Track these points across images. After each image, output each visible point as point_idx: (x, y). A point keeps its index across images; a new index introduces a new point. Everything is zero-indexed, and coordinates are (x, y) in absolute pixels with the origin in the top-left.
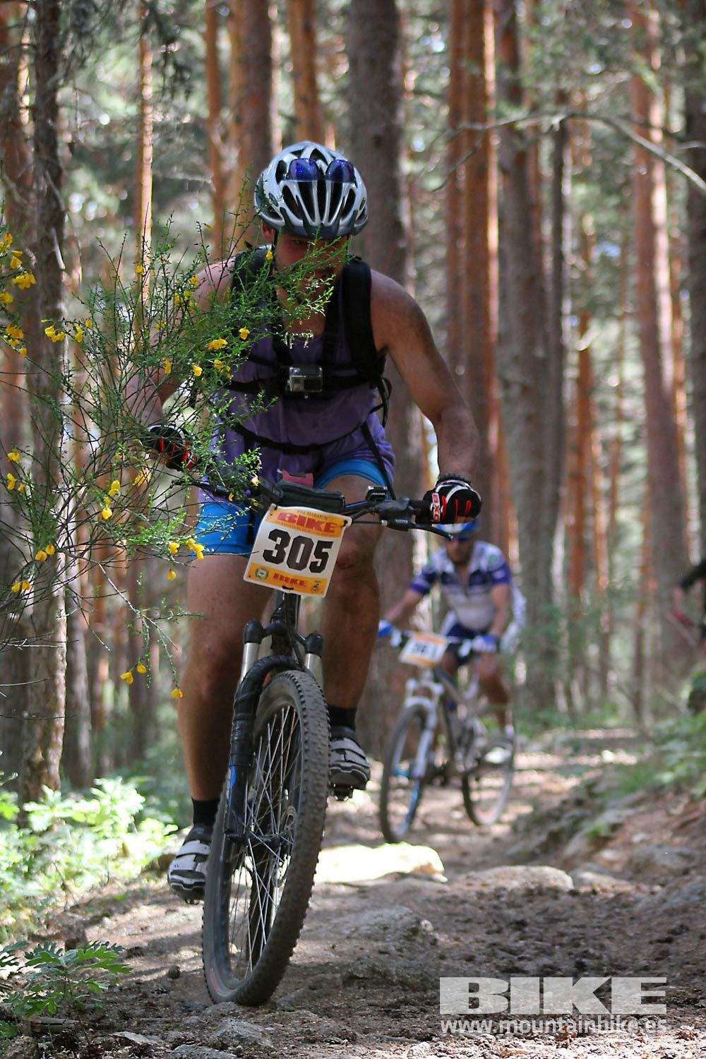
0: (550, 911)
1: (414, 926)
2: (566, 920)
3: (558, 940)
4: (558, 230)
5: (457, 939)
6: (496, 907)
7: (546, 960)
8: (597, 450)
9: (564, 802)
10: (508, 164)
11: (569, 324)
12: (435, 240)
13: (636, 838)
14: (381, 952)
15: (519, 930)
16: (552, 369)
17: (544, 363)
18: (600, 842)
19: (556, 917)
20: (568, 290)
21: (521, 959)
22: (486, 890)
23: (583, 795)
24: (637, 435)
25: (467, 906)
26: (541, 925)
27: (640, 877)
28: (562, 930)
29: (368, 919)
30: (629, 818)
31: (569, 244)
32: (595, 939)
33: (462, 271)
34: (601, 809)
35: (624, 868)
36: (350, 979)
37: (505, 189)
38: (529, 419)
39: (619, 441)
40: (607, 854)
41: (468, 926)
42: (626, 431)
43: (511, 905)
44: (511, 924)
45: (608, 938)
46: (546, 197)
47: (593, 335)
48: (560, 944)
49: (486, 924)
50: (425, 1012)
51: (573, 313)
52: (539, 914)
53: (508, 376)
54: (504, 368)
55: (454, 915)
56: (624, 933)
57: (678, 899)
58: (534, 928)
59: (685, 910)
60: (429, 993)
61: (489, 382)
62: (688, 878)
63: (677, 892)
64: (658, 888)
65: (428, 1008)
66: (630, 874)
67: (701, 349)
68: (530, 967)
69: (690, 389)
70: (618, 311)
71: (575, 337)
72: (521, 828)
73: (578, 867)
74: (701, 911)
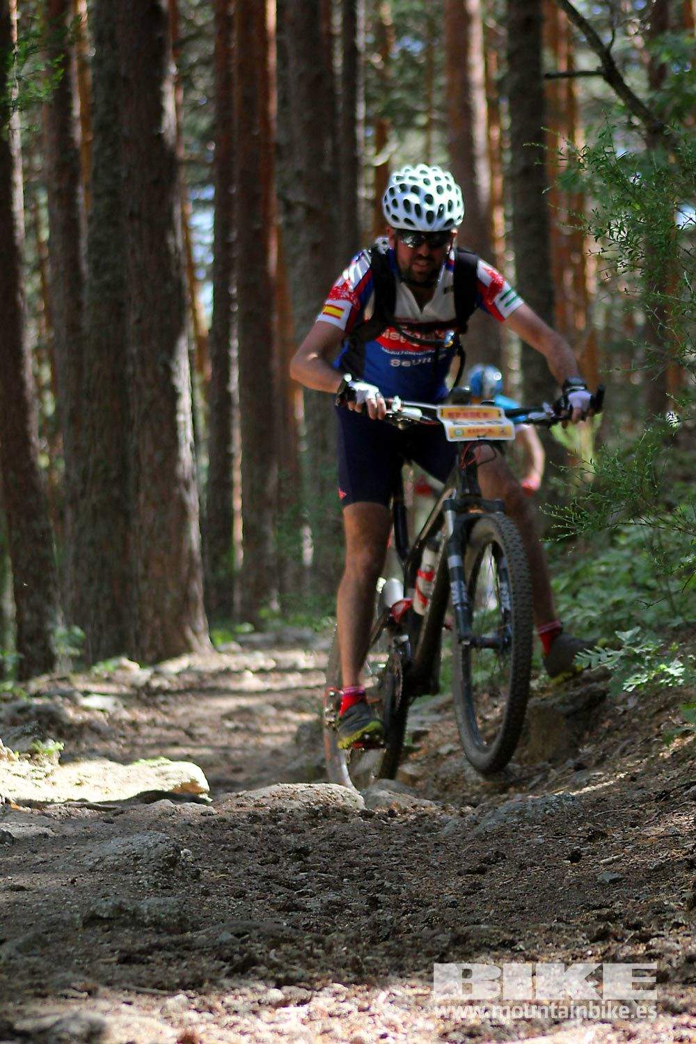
0: (338, 837)
1: (171, 855)
2: (357, 847)
3: (347, 872)
4: (350, 18)
5: (223, 871)
6: (271, 833)
7: (332, 896)
11: (364, 133)
12: (201, 33)
13: (444, 750)
15: (301, 859)
16: (343, 186)
17: (332, 180)
19: (345, 844)
20: (361, 90)
21: (301, 894)
22: (260, 812)
25: (236, 830)
26: (327, 854)
27: (447, 794)
28: (351, 858)
29: (114, 848)
30: (434, 725)
31: (363, 39)
32: (391, 870)
33: (234, 70)
35: (428, 785)
36: (92, 920)
38: (315, 247)
40: (408, 769)
41: (237, 856)
43: (291, 830)
44: (290, 852)
45: (407, 869)
47: (392, 146)
48: (349, 877)
49: (259, 853)
50: (183, 958)
51: (368, 121)
52: (323, 840)
53: (291, 196)
54: (285, 187)
55: (221, 842)
56: (428, 862)
57: (493, 821)
58: (317, 857)
59: (501, 835)
60: (189, 934)
61: (266, 203)
62: (505, 796)
63: (490, 813)
64: (468, 808)
65: (186, 954)
66: (436, 792)
67: (522, 163)
68: (313, 904)
69: (510, 213)
70: (422, 120)
71: (371, 151)
72: (304, 738)
73: (372, 784)
74: (521, 836)
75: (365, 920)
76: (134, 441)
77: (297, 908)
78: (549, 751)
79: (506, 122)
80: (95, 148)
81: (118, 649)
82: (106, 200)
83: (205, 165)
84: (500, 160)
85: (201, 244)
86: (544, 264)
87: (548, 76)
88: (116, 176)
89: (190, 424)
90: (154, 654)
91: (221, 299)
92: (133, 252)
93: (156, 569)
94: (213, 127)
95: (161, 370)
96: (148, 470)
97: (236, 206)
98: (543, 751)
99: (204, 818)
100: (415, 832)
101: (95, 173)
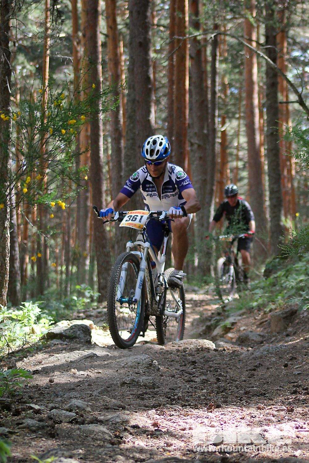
0: (206, 357)
1: (150, 363)
2: (213, 361)
3: (209, 369)
4: (214, 82)
5: (167, 368)
6: (183, 356)
7: (204, 377)
8: (229, 171)
9: (213, 314)
10: (193, 55)
11: (218, 120)
12: (164, 86)
13: (242, 329)
14: (136, 373)
15: (194, 365)
16: (210, 138)
17: (207, 136)
18: (227, 330)
19: (209, 360)
20: (217, 106)
21: (194, 377)
22: (180, 349)
23: (221, 311)
24: (244, 165)
25: (172, 355)
26: (202, 363)
27: (243, 344)
28: (211, 365)
29: (131, 360)
30: (239, 320)
31: (218, 88)
32: (224, 369)
33: (174, 98)
34: (228, 316)
35: (236, 341)
36: (123, 384)
37: (192, 65)
38: (201, 158)
39: (237, 168)
40: (230, 335)
41: (172, 363)
42: (240, 164)
43: (190, 355)
44: (190, 362)
45: (229, 369)
46: (209, 68)
47: (227, 125)
48: (210, 371)
49: (180, 362)
50: (154, 397)
51: (219, 116)
52: (201, 358)
53: (192, 141)
54: (191, 137)
55: (167, 358)
56: (236, 366)
57: (258, 353)
58: (199, 364)
59: (261, 358)
60: (156, 390)
61: (185, 143)
62: (262, 344)
63: (258, 350)
64: (250, 349)
65: (155, 396)
66: (239, 343)
67: (271, 131)
68: (197, 380)
69: (266, 147)
70: (237, 116)
71: (220, 126)
72: (195, 324)
73: (218, 340)
74: (268, 358)
75: (215, 385)
77: (192, 381)
78: (278, 330)
79: (265, 117)
80: (127, 124)
82: (131, 141)
83: (165, 130)
84: (263, 130)
86: (278, 165)
87: (281, 103)
88: (135, 133)
92: (139, 158)
94: (167, 117)
97: (174, 144)
98: (275, 330)
99: (161, 350)
100: (232, 356)
101: (127, 132)
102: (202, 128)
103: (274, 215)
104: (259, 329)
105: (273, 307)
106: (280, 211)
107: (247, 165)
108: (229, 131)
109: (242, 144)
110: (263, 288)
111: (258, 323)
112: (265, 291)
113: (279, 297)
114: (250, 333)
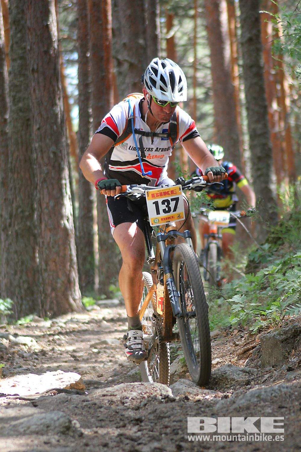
0: (158, 411)
1: (67, 424)
3: (164, 431)
7: (156, 445)
11: (160, 21)
15: (138, 424)
16: (149, 51)
17: (144, 48)
19: (162, 415)
22: (115, 399)
24: (206, 94)
25: (102, 409)
26: (152, 421)
28: (166, 423)
41: (103, 424)
42: (200, 92)
44: (132, 421)
47: (176, 28)
48: (165, 433)
49: (115, 422)
51: (162, 14)
52: (150, 413)
53: (120, 57)
54: (117, 52)
57: (243, 401)
58: (147, 423)
61: (108, 61)
62: (249, 386)
63: (242, 396)
64: (229, 393)
67: (247, 35)
69: (241, 62)
70: (192, 12)
71: (165, 31)
73: (176, 381)
74: (259, 409)
76: (38, 195)
78: (273, 361)
79: (238, 12)
80: (11, 33)
81: (31, 310)
82: (19, 62)
83: (73, 40)
84: (236, 35)
85: (71, 84)
86: (262, 90)
89: (68, 185)
90: (52, 312)
91: (84, 115)
92: (34, 90)
93: (52, 265)
94: (76, 20)
95: (52, 156)
96: (46, 211)
97: (90, 64)
98: (269, 361)
99: (85, 404)
100: (201, 408)
101: (12, 49)
102: (135, 35)
103: (259, 173)
104: (241, 362)
105: (264, 324)
106: (268, 166)
107: (211, 93)
108: (180, 39)
109: (202, 58)
110: (247, 294)
111: (240, 351)
112: (250, 298)
113: (274, 308)
114: (228, 369)
